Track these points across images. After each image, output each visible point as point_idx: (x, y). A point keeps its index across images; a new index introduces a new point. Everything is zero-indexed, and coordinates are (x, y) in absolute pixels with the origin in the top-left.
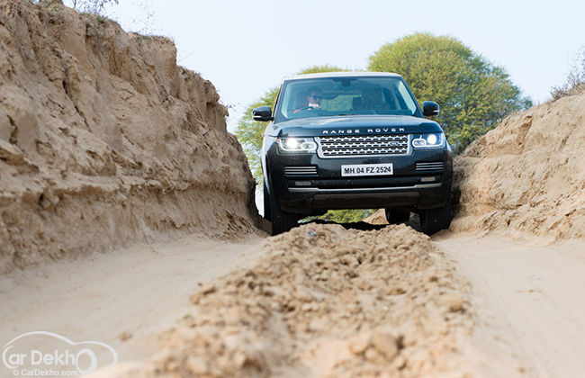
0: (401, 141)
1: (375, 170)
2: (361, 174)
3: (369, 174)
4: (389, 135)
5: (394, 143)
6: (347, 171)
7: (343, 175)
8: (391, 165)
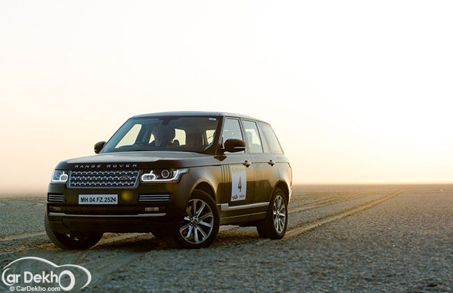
0: (132, 175)
1: (104, 200)
2: (93, 203)
3: (99, 203)
4: (124, 170)
5: (125, 178)
6: (82, 200)
7: (80, 203)
8: (116, 196)
